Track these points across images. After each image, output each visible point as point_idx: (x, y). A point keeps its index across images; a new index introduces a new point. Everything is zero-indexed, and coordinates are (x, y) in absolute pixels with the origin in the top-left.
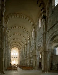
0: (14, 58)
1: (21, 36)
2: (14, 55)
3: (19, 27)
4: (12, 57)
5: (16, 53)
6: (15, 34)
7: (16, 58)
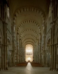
0: (29, 54)
1: (33, 31)
2: (29, 52)
3: (29, 22)
4: (27, 54)
5: (31, 50)
6: (26, 30)
7: (31, 54)
